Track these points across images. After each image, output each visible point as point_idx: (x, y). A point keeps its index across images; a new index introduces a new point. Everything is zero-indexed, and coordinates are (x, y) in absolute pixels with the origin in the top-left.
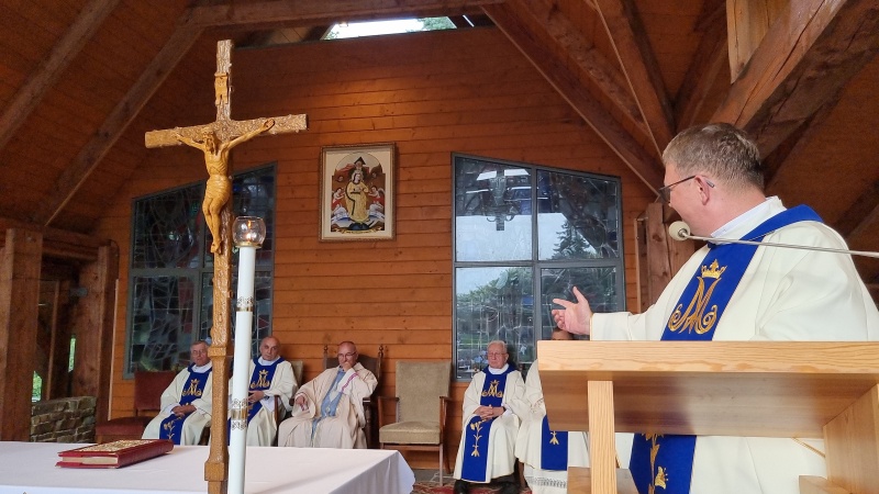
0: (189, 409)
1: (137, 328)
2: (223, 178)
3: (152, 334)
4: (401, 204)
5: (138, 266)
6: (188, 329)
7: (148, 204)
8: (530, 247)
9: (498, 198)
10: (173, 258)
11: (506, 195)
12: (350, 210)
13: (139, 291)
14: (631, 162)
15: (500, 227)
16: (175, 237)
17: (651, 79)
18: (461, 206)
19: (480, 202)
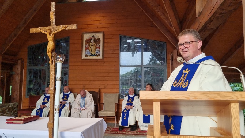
0: (45, 106)
1: (30, 83)
2: (52, 42)
3: (34, 85)
4: (105, 49)
5: (30, 66)
6: (44, 84)
7: (32, 48)
8: (141, 62)
9: (132, 48)
10: (40, 64)
11: (134, 47)
12: (91, 50)
14: (169, 38)
15: (133, 56)
17: (175, 15)
18: (122, 50)
19: (127, 49)
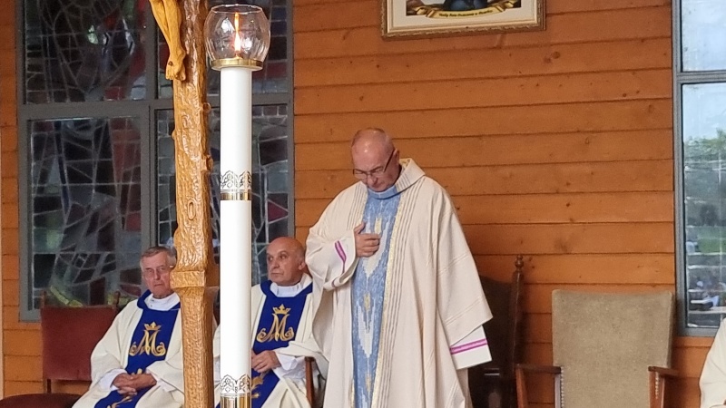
0: (143, 380)
1: (40, 222)
3: (70, 233)
5: (33, 99)
6: (134, 225)
10: (97, 81)
13: (38, 148)
16: (99, 37)
